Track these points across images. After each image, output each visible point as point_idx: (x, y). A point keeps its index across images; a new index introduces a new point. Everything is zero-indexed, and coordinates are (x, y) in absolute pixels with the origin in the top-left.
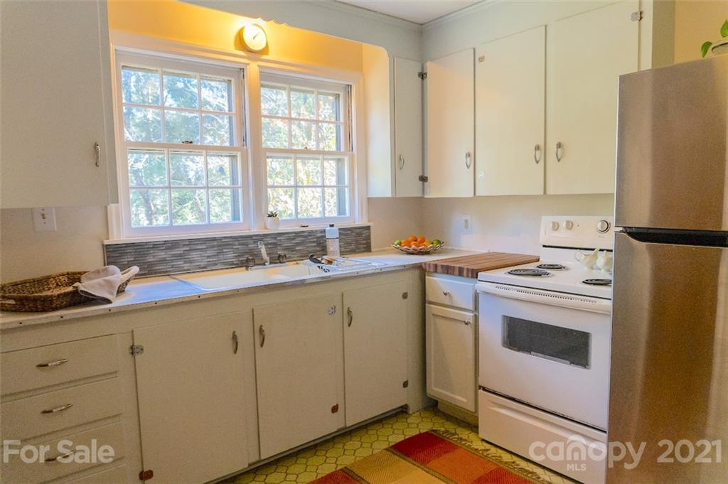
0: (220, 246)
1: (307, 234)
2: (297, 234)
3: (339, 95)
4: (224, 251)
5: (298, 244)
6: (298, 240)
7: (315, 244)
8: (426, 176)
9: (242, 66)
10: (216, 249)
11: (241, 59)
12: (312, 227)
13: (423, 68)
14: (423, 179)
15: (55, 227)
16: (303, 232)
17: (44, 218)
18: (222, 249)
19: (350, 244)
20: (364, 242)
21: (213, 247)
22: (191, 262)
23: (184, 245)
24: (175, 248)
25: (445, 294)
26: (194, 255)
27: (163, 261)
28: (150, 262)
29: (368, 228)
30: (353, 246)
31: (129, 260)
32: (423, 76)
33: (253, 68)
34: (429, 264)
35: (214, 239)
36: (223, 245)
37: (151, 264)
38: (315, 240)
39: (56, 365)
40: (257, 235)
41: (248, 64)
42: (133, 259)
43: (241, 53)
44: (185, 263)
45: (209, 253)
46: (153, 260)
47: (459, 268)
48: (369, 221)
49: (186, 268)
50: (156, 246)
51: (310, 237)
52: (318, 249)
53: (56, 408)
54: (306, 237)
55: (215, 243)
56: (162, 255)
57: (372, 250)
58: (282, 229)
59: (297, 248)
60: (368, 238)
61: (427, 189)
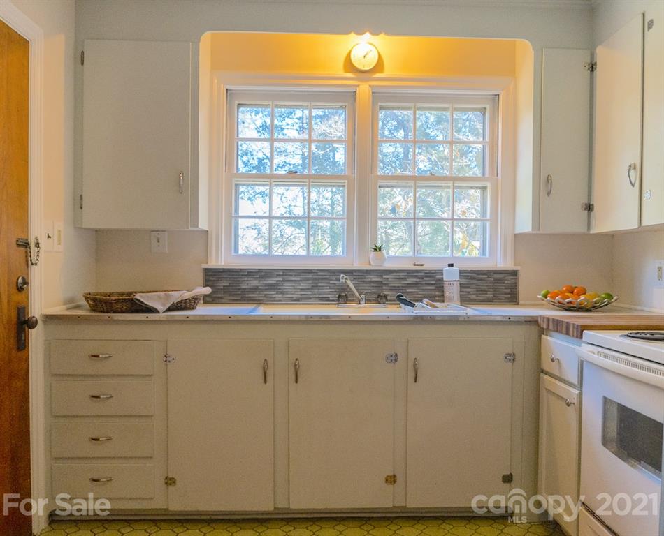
0: (316, 279)
1: (422, 274)
2: (410, 273)
3: (485, 109)
4: (319, 285)
5: (409, 285)
6: (410, 281)
7: (433, 288)
8: (592, 203)
9: (352, 90)
10: (310, 282)
11: (350, 81)
12: (428, 266)
13: (593, 56)
14: (589, 208)
15: (167, 250)
16: (417, 271)
17: (158, 242)
18: (317, 283)
19: (485, 292)
20: (508, 290)
21: (308, 279)
22: (282, 293)
23: (277, 275)
24: (268, 277)
25: (552, 360)
26: (287, 287)
27: (255, 289)
28: (244, 289)
29: (515, 273)
30: (490, 295)
31: (225, 285)
32: (592, 67)
33: (364, 89)
34: (544, 318)
35: (310, 272)
36: (319, 279)
37: (244, 291)
38: (433, 282)
39: (106, 357)
40: (359, 271)
41: (358, 86)
42: (228, 285)
43: (350, 75)
44: (277, 294)
45: (303, 285)
46: (246, 287)
47: (567, 323)
48: (515, 265)
49: (277, 299)
50: (250, 273)
51: (425, 279)
52: (437, 293)
53: (104, 395)
54: (422, 278)
55: (310, 276)
56: (255, 283)
57: (520, 303)
58: (388, 265)
59: (408, 290)
60: (514, 287)
61: (593, 221)
